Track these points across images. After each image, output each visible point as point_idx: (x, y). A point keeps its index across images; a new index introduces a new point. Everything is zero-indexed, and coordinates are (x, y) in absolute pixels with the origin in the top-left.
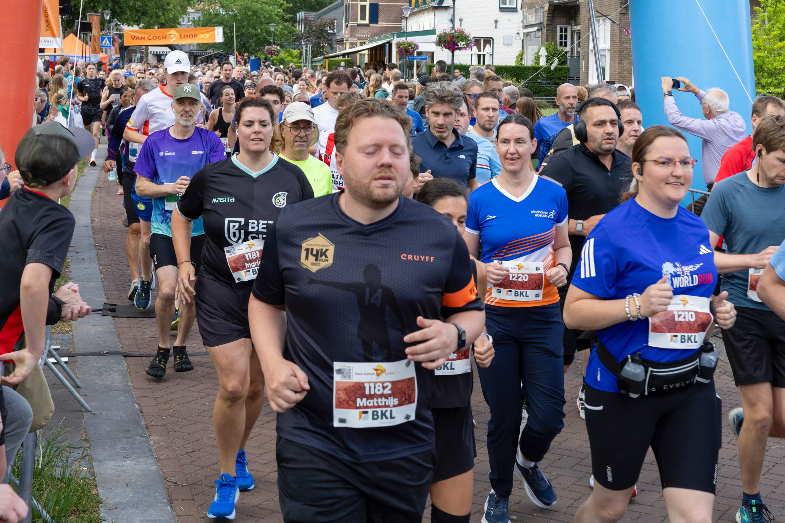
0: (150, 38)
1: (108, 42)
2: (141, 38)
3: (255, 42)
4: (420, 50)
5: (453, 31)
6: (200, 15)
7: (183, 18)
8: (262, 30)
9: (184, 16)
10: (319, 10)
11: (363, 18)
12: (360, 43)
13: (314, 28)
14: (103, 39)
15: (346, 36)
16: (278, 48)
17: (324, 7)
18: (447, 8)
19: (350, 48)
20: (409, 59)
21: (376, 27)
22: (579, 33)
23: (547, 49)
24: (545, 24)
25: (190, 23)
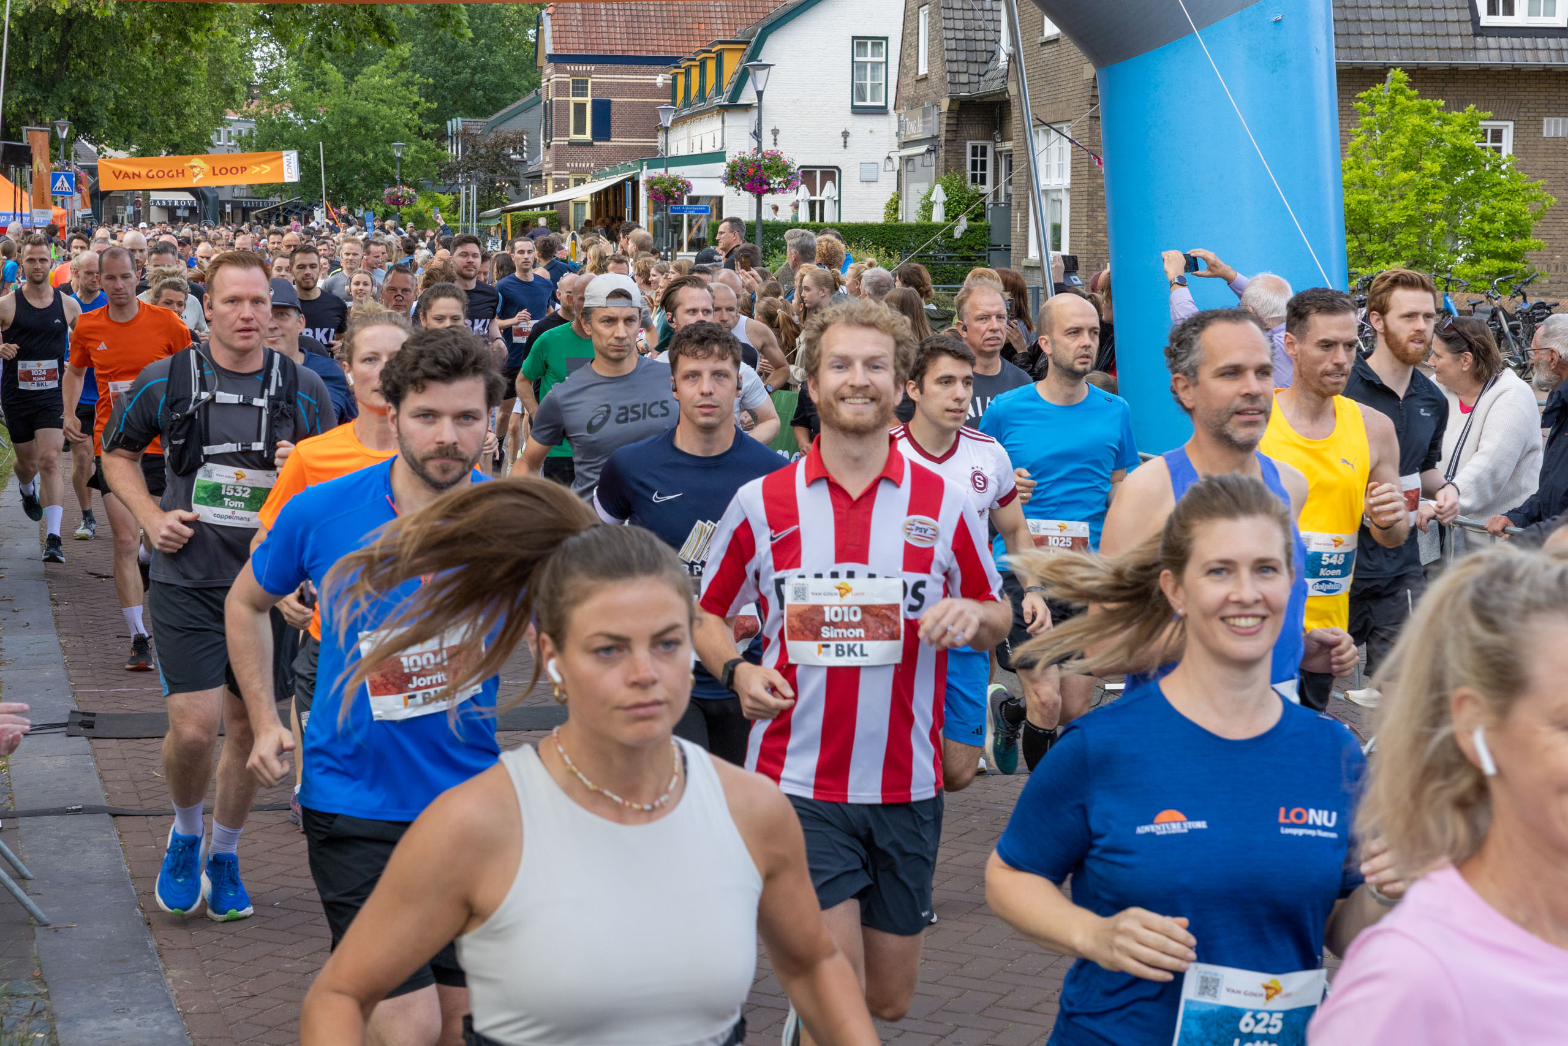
0: (150, 174)
1: (66, 185)
2: (134, 174)
3: (364, 180)
4: (694, 193)
5: (760, 156)
6: (252, 126)
7: (219, 132)
8: (376, 155)
9: (221, 128)
10: (491, 114)
11: (580, 129)
12: (576, 180)
13: (483, 151)
14: (55, 178)
15: (546, 166)
16: (411, 191)
17: (502, 108)
18: (747, 107)
19: (555, 190)
20: (672, 211)
21: (607, 147)
22: (1009, 155)
23: (946, 189)
24: (943, 138)
25: (232, 143)
